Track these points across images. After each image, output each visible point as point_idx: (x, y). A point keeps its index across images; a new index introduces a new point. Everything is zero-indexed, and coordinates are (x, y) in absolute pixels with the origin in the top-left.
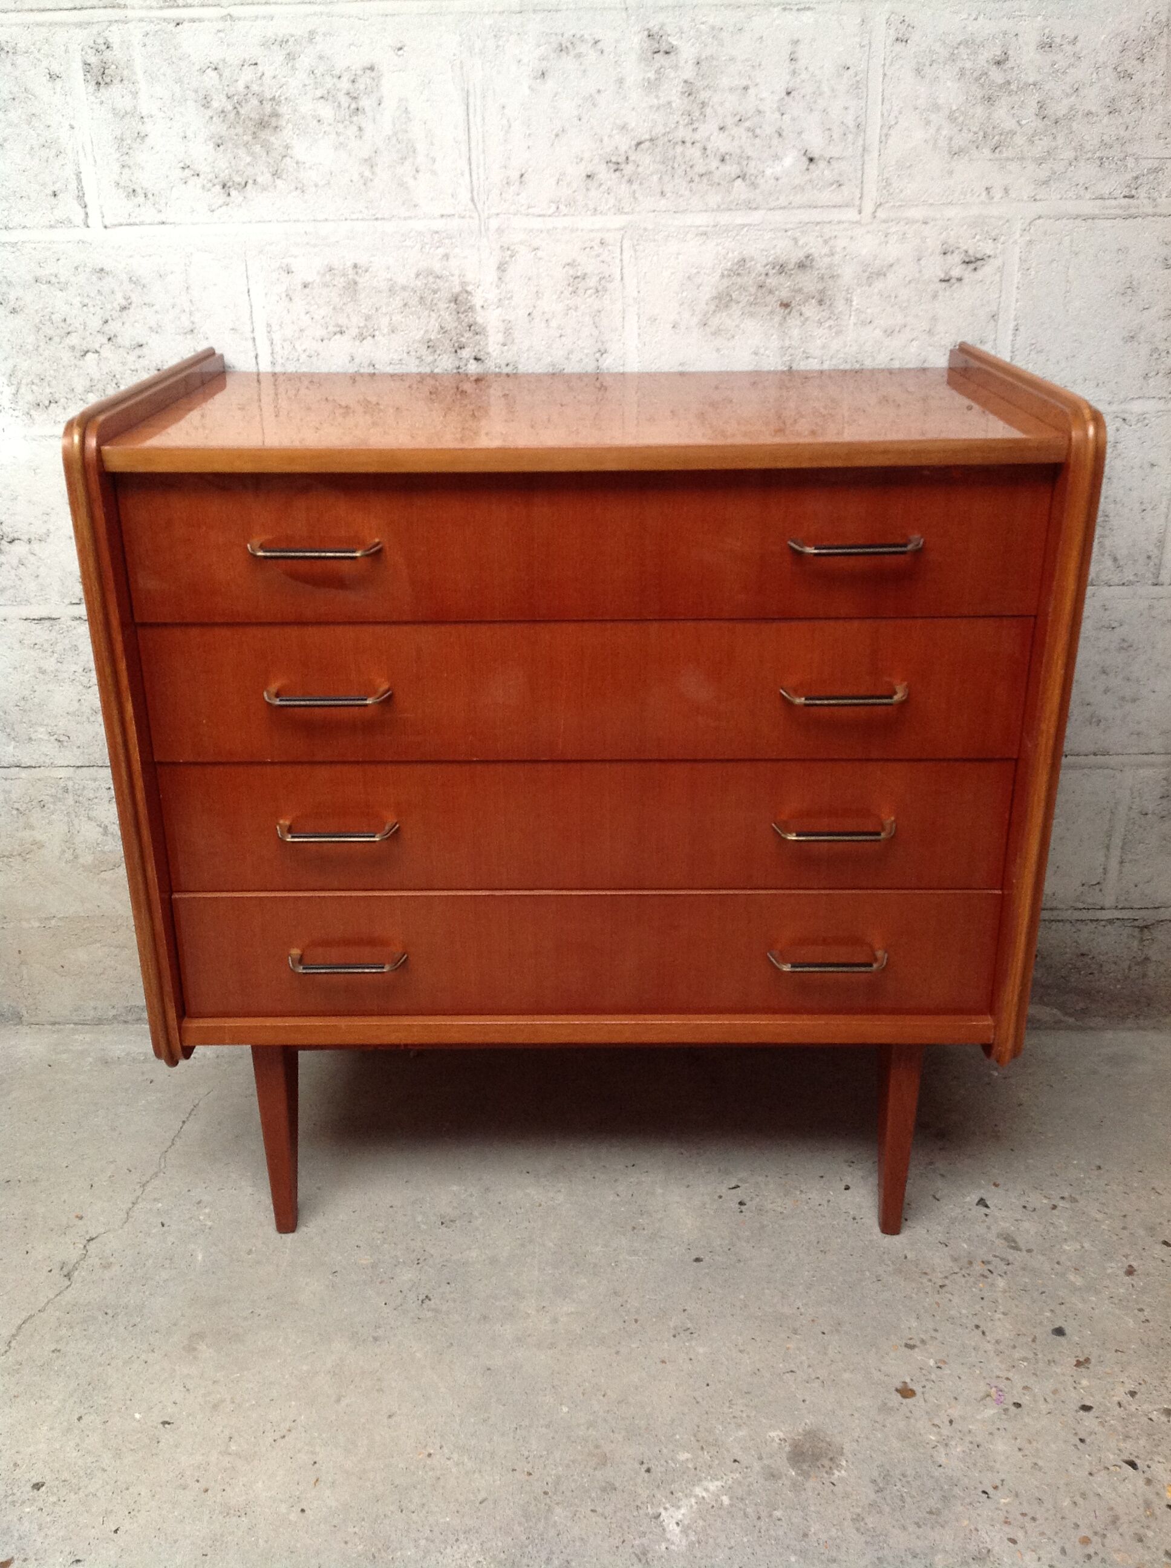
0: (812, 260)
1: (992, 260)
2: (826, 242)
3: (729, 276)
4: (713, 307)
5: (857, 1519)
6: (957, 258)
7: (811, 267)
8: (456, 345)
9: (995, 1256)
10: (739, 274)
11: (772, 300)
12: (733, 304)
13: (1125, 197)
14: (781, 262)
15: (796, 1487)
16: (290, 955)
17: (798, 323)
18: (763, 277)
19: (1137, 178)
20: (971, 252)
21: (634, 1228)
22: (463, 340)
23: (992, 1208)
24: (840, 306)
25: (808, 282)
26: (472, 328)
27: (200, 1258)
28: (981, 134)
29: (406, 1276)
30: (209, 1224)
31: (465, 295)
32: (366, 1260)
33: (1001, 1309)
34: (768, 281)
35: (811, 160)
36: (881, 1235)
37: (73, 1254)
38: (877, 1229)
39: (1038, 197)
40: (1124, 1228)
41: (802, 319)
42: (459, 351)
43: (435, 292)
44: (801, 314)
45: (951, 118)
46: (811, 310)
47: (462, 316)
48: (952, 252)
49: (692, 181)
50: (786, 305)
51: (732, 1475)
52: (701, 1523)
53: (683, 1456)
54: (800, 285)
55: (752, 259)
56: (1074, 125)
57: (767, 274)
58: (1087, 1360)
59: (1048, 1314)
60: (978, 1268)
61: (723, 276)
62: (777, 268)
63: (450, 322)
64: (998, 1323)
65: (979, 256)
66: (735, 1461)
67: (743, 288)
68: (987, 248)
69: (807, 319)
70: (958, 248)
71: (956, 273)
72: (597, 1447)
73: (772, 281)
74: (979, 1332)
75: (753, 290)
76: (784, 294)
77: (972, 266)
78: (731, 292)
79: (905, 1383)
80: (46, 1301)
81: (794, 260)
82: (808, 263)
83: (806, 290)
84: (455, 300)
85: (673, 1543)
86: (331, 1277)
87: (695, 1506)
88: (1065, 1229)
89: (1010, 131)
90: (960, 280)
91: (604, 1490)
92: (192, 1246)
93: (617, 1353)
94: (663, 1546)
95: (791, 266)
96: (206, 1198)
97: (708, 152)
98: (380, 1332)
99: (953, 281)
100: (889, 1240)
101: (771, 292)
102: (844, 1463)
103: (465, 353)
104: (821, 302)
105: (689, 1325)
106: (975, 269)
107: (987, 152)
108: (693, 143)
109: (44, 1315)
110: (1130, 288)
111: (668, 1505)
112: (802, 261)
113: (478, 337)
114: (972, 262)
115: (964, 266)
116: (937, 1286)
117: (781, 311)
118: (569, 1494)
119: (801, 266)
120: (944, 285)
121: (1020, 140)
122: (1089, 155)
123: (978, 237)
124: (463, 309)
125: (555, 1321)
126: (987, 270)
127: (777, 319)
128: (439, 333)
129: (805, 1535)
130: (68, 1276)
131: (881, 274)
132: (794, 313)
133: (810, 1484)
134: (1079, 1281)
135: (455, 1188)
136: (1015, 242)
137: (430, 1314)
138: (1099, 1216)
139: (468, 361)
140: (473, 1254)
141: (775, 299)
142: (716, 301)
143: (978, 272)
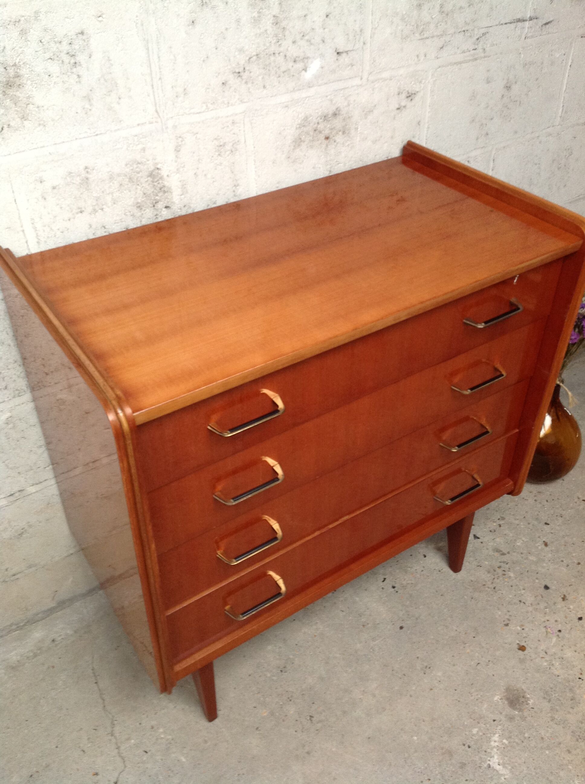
0: (339, 111)
1: (419, 93)
2: (346, 99)
3: (300, 128)
4: (292, 147)
5: (553, 719)
6: (404, 96)
7: (339, 114)
8: (154, 202)
9: (501, 562)
10: (304, 126)
11: (322, 137)
12: (302, 143)
13: (473, 50)
14: (324, 115)
15: (524, 718)
16: (225, 610)
17: (333, 146)
18: (316, 125)
19: (478, 39)
20: (410, 91)
21: (364, 626)
22: (158, 198)
23: (481, 538)
24: (353, 132)
25: (337, 123)
26: (163, 189)
27: (184, 760)
28: (416, 25)
29: (291, 710)
30: (170, 737)
31: (157, 171)
32: (265, 713)
33: (521, 588)
34: (319, 126)
35: (338, 53)
36: (455, 574)
38: (451, 572)
39: (439, 56)
40: (529, 524)
41: (335, 144)
42: (155, 205)
43: (138, 173)
44: (335, 141)
45: (403, 19)
46: (339, 138)
47: (156, 184)
48: (402, 93)
49: (279, 77)
50: (327, 138)
51: (498, 728)
52: (506, 758)
53: (475, 731)
54: (334, 126)
55: (311, 116)
56: (455, 15)
57: (318, 123)
58: (564, 596)
59: (537, 581)
60: (499, 571)
61: (297, 128)
62: (323, 118)
63: (149, 189)
64: (525, 595)
65: (413, 92)
66: (494, 721)
67: (307, 133)
68: (416, 88)
69: (337, 143)
70: (404, 90)
71: (403, 104)
72: (442, 749)
73: (321, 127)
75: (311, 133)
76: (327, 132)
77: (410, 98)
78: (301, 137)
79: (518, 644)
81: (331, 112)
82: (337, 112)
83: (337, 128)
84: (151, 175)
85: (505, 775)
86: (258, 732)
87: (498, 752)
88: (511, 535)
89: (428, 22)
90: (405, 107)
91: (461, 767)
92: (174, 756)
93: (411, 696)
94: (503, 778)
95: (330, 116)
97: (288, 57)
98: (307, 749)
99: (402, 108)
100: (459, 575)
101: (320, 132)
102: (528, 696)
103: (160, 205)
104: (344, 133)
105: (425, 664)
106: (411, 100)
107: (417, 35)
108: (279, 53)
110: (473, 96)
111: (489, 759)
112: (334, 112)
113: (166, 194)
114: (410, 96)
115: (407, 99)
116: (493, 589)
117: (326, 142)
118: (451, 779)
119: (335, 115)
120: (398, 111)
121: (432, 26)
122: (460, 30)
123: (413, 83)
124: (156, 180)
125: (374, 696)
126: (417, 98)
127: (324, 147)
128: (143, 198)
129: (542, 738)
131: (371, 111)
132: (332, 141)
133: (526, 713)
134: (534, 559)
135: (269, 648)
136: (429, 82)
137: (319, 725)
138: (517, 522)
139: (161, 210)
140: (310, 680)
141: (323, 135)
142: (294, 143)
143: (413, 101)
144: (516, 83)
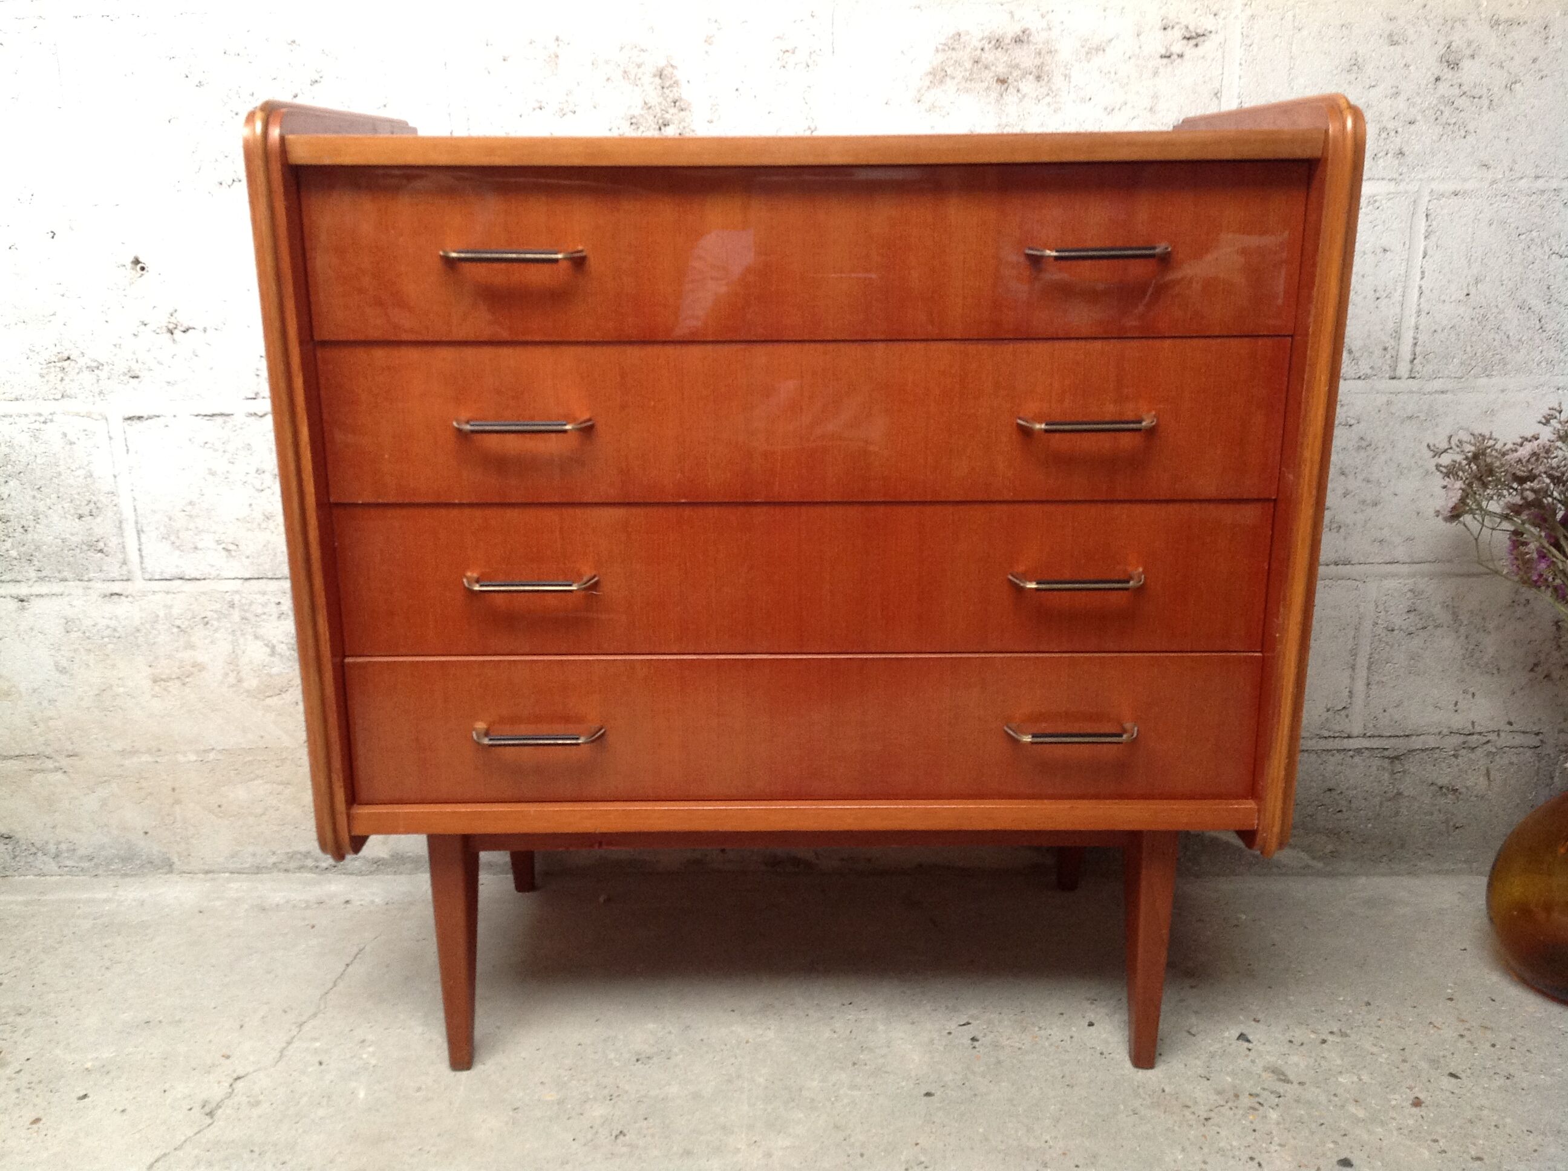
0: (1029, 36)
1: (1213, 36)
2: (1043, 16)
3: (944, 50)
4: (928, 83)
6: (1177, 33)
7: (1028, 42)
8: (661, 121)
9: (1264, 1089)
10: (953, 49)
11: (988, 75)
12: (948, 79)
14: (997, 37)
16: (474, 729)
17: (1016, 99)
18: (979, 51)
20: (1191, 28)
21: (854, 1064)
22: (668, 116)
23: (1255, 1043)
24: (1058, 81)
25: (1025, 57)
26: (677, 104)
27: (362, 1096)
29: (598, 1111)
30: (373, 1062)
31: (670, 69)
32: (551, 1096)
33: (1277, 1141)
34: (984, 56)
36: (1132, 1069)
37: (217, 1092)
38: (1128, 1064)
40: (1404, 1061)
41: (1020, 95)
42: (662, 128)
43: (639, 66)
44: (1018, 91)
46: (1028, 86)
47: (667, 91)
48: (1173, 28)
50: (1002, 81)
54: (1017, 61)
55: (968, 33)
57: (982, 49)
59: (1332, 1146)
60: (1246, 1101)
61: (937, 51)
62: (993, 42)
63: (654, 98)
64: (1275, 1154)
65: (1199, 31)
67: (958, 63)
68: (1207, 23)
69: (1024, 96)
70: (1178, 23)
71: (1176, 49)
73: (988, 57)
74: (1255, 1164)
75: (968, 65)
76: (1001, 69)
77: (1193, 42)
78: (946, 68)
80: (183, 1138)
81: (1010, 35)
82: (1024, 38)
83: (1023, 66)
84: (660, 74)
86: (511, 1113)
88: (1339, 1062)
90: (1181, 56)
92: (353, 1084)
95: (1007, 41)
96: (370, 1037)
98: (568, 1168)
99: (1174, 57)
100: (1142, 1074)
101: (986, 67)
103: (671, 130)
104: (1038, 78)
105: (923, 1159)
106: (1196, 45)
109: (180, 1153)
112: (1018, 36)
113: (682, 113)
114: (1194, 38)
115: (1185, 41)
116: (1202, 1118)
117: (998, 87)
119: (1018, 40)
120: (1165, 61)
123: (1198, 12)
124: (667, 84)
125: (769, 1155)
126: (1208, 46)
127: (994, 95)
128: (642, 108)
130: (210, 1114)
131: (1100, 49)
132: (1011, 89)
134: (1361, 1114)
135: (651, 1026)
136: (1236, 17)
137: (625, 1150)
138: (1375, 1050)
140: (674, 1089)
141: (991, 74)
142: (931, 77)
143: (1199, 48)
144: (1473, 56)
